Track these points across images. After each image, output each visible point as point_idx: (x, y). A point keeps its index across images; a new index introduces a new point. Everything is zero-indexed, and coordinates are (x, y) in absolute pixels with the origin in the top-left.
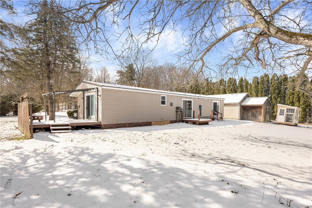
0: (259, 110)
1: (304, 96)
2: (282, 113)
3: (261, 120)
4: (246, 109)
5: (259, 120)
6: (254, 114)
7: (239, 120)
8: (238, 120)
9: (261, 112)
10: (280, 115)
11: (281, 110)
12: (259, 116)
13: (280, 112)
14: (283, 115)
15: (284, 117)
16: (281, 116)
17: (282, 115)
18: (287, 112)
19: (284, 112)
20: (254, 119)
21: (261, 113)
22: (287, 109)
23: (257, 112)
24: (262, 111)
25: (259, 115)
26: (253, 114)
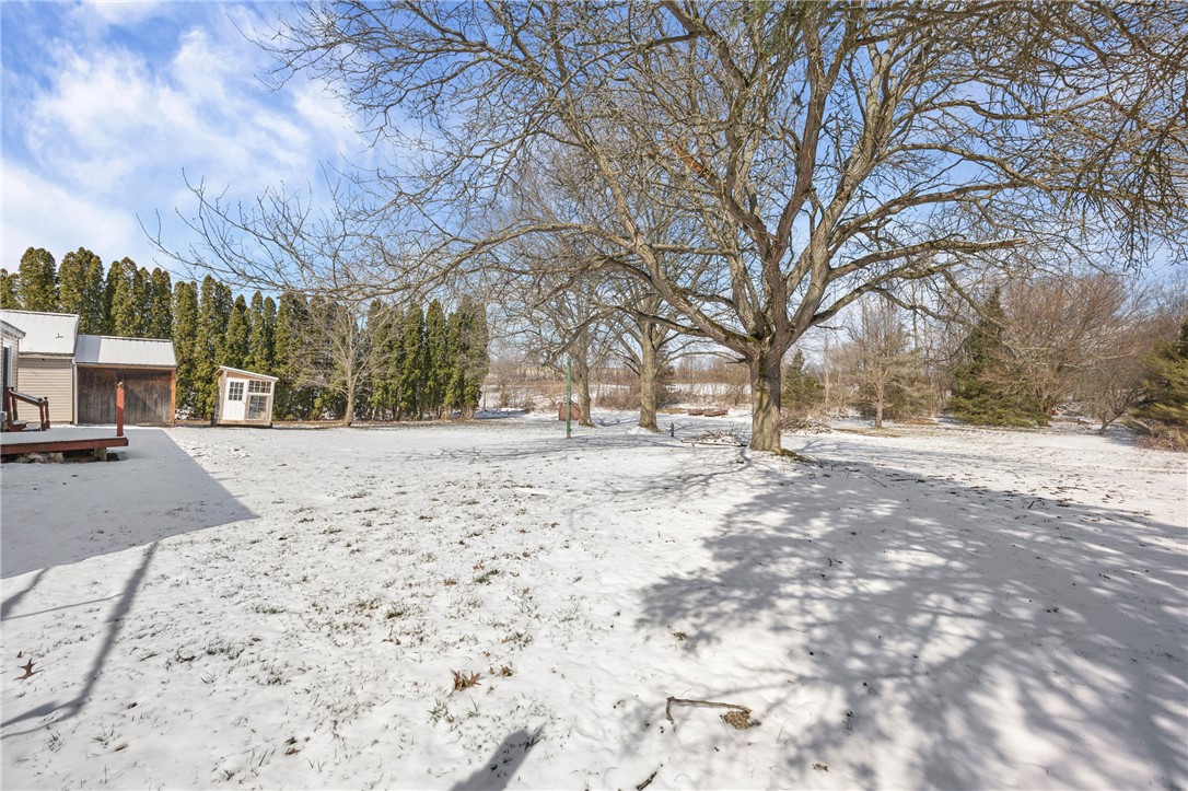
0: (158, 384)
1: (224, 346)
2: (236, 393)
3: (168, 419)
4: (99, 379)
5: (160, 417)
6: (137, 398)
7: (73, 426)
8: (69, 426)
9: (169, 392)
10: (230, 398)
11: (232, 384)
12: (159, 405)
13: (231, 391)
14: (240, 399)
15: (244, 406)
16: (233, 402)
17: (235, 399)
18: (251, 389)
19: (241, 391)
20: (138, 416)
21: (166, 395)
22: (252, 383)
23: (149, 390)
24: (173, 386)
25: (159, 400)
26: (132, 401)
